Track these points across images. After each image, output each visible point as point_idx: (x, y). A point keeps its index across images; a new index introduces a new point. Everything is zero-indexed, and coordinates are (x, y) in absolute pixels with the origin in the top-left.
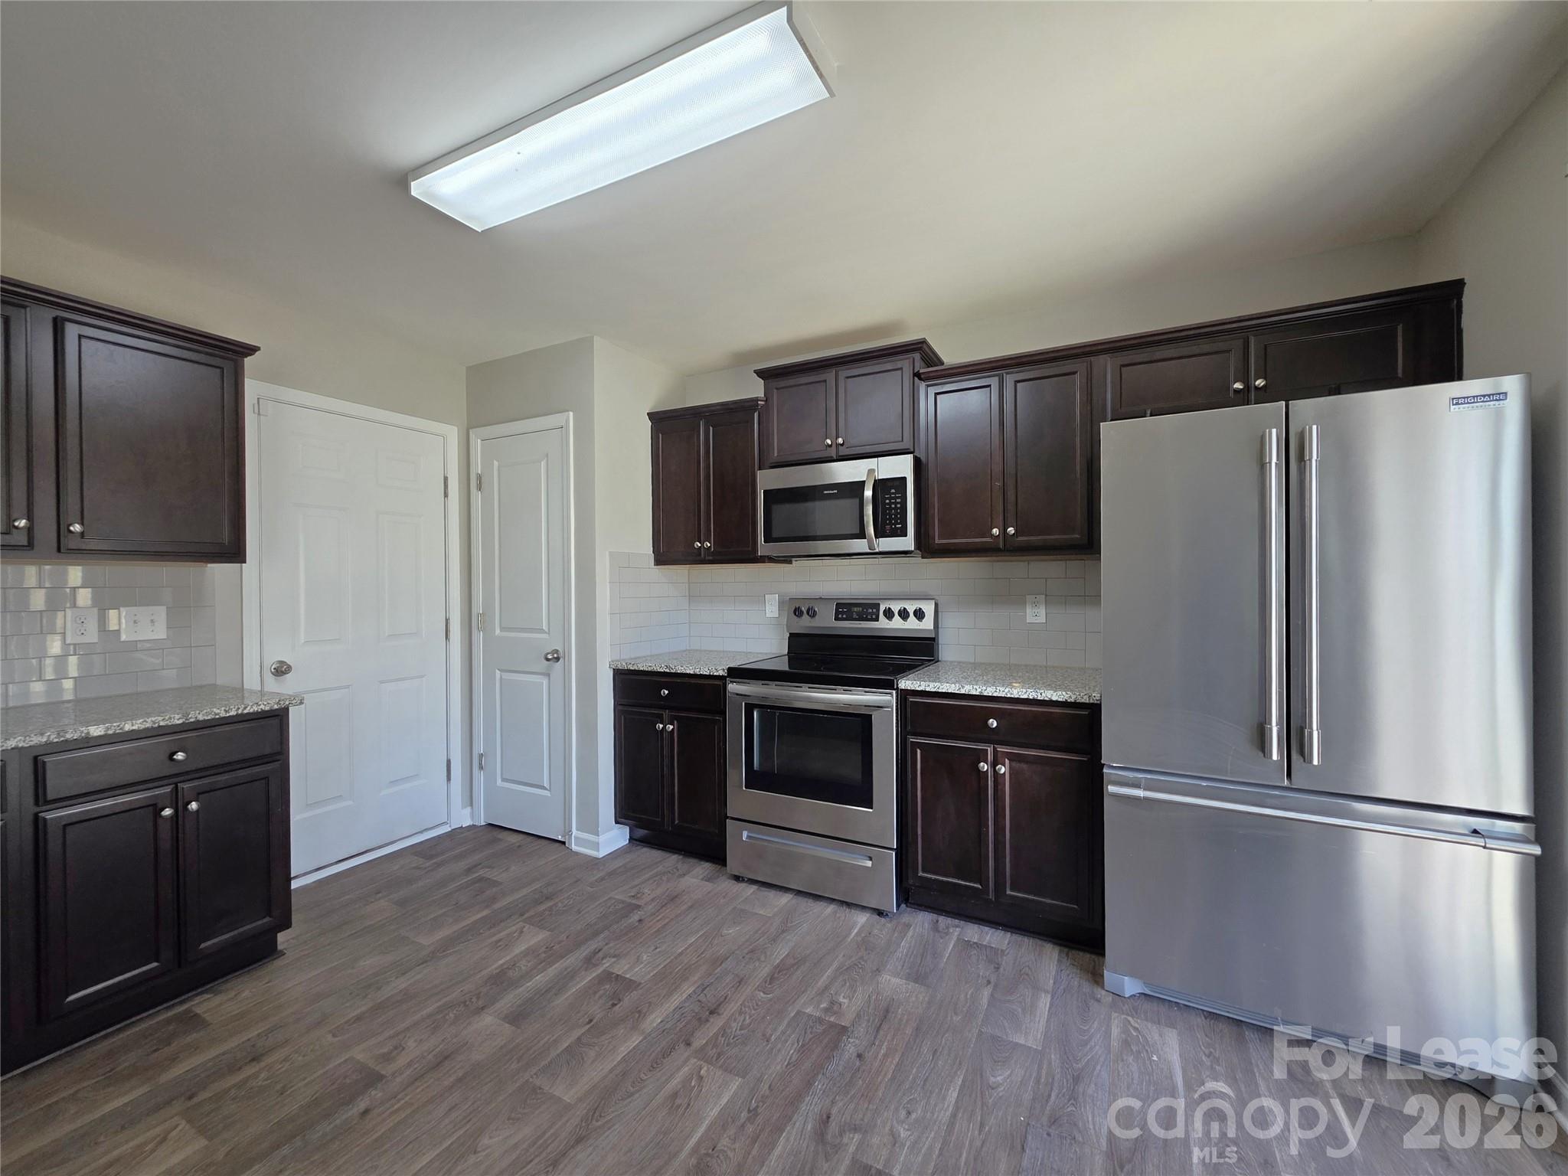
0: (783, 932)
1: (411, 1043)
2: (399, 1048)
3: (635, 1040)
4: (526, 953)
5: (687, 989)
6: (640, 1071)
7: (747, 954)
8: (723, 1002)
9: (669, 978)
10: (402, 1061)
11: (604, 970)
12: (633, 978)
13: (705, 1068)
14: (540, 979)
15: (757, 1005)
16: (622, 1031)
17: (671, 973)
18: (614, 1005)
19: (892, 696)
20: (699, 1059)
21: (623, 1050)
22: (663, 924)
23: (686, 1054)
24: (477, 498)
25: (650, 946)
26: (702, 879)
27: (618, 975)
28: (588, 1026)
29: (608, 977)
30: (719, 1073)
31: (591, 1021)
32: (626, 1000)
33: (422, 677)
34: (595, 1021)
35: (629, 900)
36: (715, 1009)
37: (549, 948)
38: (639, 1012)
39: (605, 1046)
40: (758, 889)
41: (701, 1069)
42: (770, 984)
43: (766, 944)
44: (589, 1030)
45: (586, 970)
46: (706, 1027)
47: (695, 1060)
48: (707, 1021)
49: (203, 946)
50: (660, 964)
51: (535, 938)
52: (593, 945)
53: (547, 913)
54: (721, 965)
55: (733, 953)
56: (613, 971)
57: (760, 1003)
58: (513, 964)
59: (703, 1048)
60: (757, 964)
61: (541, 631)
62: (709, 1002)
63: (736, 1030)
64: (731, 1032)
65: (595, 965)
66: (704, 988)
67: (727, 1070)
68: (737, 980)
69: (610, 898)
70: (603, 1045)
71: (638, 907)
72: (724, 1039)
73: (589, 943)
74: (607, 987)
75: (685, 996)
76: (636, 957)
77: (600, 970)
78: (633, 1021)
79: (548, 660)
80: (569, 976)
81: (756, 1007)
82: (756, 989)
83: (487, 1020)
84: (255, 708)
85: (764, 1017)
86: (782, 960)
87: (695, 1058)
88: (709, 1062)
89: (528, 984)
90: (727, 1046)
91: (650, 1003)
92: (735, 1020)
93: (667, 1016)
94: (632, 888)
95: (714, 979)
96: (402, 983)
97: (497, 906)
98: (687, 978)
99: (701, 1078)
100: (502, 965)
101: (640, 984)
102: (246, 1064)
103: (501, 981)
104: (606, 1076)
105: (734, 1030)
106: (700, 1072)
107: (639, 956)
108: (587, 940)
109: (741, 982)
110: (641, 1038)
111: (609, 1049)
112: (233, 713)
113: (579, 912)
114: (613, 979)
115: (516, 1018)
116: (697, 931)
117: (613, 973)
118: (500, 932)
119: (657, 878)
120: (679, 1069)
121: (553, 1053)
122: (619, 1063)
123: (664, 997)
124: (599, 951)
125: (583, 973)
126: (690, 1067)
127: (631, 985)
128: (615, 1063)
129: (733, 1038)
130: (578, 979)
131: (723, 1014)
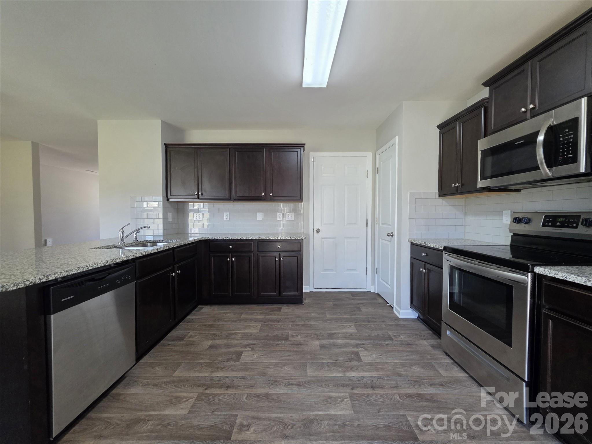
0: (442, 385)
1: (299, 337)
2: (297, 336)
3: (340, 375)
4: (344, 333)
5: (374, 374)
6: (331, 383)
7: (412, 381)
8: (380, 387)
9: (371, 366)
10: (294, 339)
11: (357, 351)
12: (362, 359)
13: (348, 400)
14: (340, 341)
15: (391, 399)
16: (340, 370)
17: (375, 366)
18: (347, 362)
19: (527, 277)
20: (349, 395)
21: (334, 375)
22: (393, 350)
23: (348, 391)
24: (377, 175)
25: (380, 354)
26: (430, 345)
27: (359, 355)
28: (334, 362)
29: (357, 354)
30: (350, 405)
31: (337, 361)
32: (352, 363)
33: (358, 238)
34: (337, 362)
35: (391, 336)
36: (374, 387)
37: (351, 335)
38: (351, 369)
39: (331, 370)
40: (452, 363)
41: (346, 398)
42: (406, 397)
43: (426, 383)
44: (333, 363)
45: (353, 347)
46: (364, 389)
47: (348, 395)
48: (367, 388)
49: (284, 293)
50: (375, 361)
51: (352, 330)
52: (364, 342)
53: (363, 325)
54: (396, 376)
55: (407, 376)
56: (360, 353)
57: (393, 399)
58: (339, 333)
59: (355, 394)
60: (411, 387)
61: (389, 225)
62: (375, 383)
63: (373, 399)
64: (370, 398)
65: (357, 348)
66: (380, 378)
67: (353, 406)
68: (396, 385)
69: (387, 332)
70: (331, 369)
71: (393, 340)
72: (365, 397)
73: (363, 341)
74: (353, 355)
75: (371, 375)
76: (371, 354)
77: (357, 350)
78: (346, 370)
79: (388, 236)
80: (346, 346)
81: (390, 399)
82: (398, 394)
83: (317, 343)
84: (294, 238)
85: (388, 404)
86: (424, 394)
87: (349, 394)
88: (351, 399)
89: (335, 341)
90: (363, 400)
91: (357, 369)
92: (377, 396)
93: (357, 377)
94: (398, 333)
95: (387, 379)
96: (313, 323)
97: (353, 317)
98: (378, 371)
99: (343, 401)
100: (335, 332)
101: (362, 362)
102: (276, 322)
103: (331, 336)
104: (322, 377)
105: (371, 398)
106: (345, 399)
107: (372, 354)
108: (364, 339)
109: (396, 387)
110: (343, 376)
111: (331, 371)
112: (289, 238)
113: (372, 331)
114: (356, 355)
115: (322, 347)
116: (403, 360)
117: (359, 353)
118: (345, 324)
119: (411, 335)
120: (340, 392)
121: (319, 361)
122: (329, 377)
123: (364, 371)
124: (363, 345)
125: (351, 347)
126: (344, 395)
127: (359, 359)
128: (328, 376)
129: (368, 400)
130: (348, 348)
131: (375, 391)
